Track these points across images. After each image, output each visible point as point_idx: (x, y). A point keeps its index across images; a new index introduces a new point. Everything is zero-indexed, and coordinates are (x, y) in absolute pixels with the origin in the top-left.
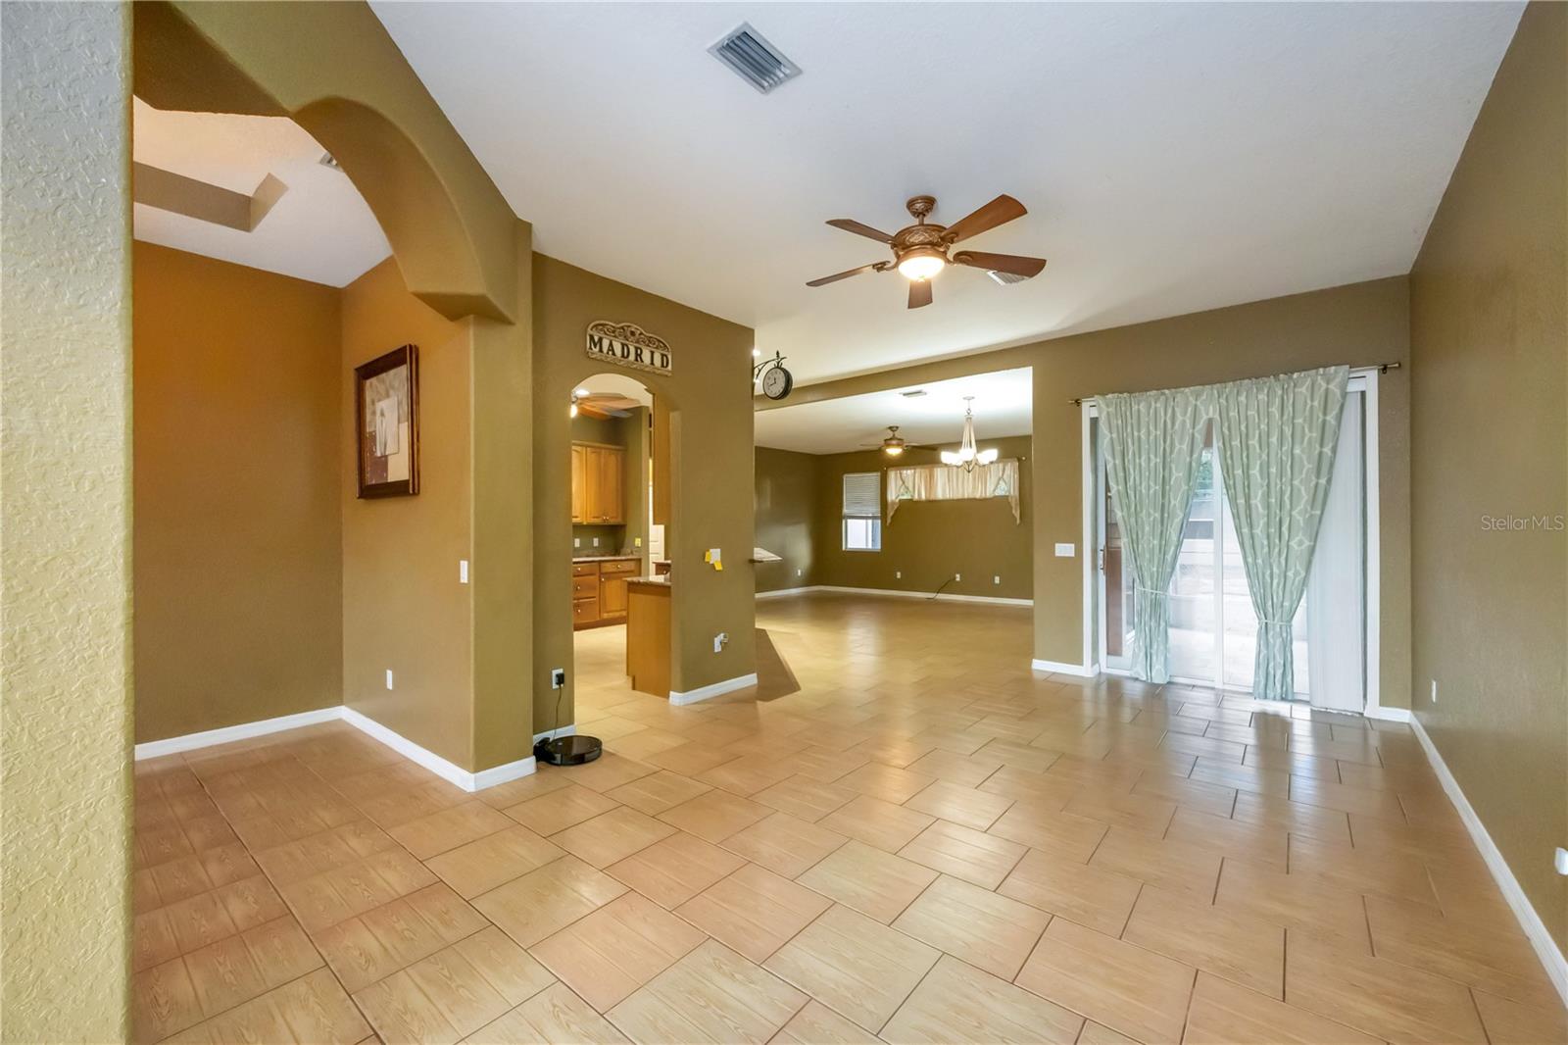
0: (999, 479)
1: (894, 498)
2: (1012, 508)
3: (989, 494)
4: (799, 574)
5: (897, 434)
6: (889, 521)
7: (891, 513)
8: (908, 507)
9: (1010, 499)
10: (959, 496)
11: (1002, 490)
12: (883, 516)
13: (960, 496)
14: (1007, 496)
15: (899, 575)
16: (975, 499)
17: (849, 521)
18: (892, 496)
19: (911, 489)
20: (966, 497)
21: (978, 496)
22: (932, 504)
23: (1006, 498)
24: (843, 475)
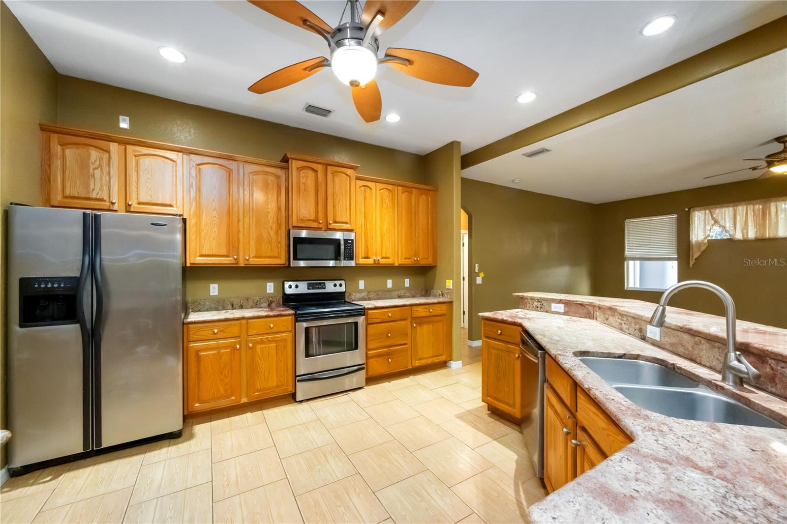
1: (701, 238)
6: (690, 263)
7: (694, 255)
12: (683, 257)
18: (700, 236)
24: (625, 220)
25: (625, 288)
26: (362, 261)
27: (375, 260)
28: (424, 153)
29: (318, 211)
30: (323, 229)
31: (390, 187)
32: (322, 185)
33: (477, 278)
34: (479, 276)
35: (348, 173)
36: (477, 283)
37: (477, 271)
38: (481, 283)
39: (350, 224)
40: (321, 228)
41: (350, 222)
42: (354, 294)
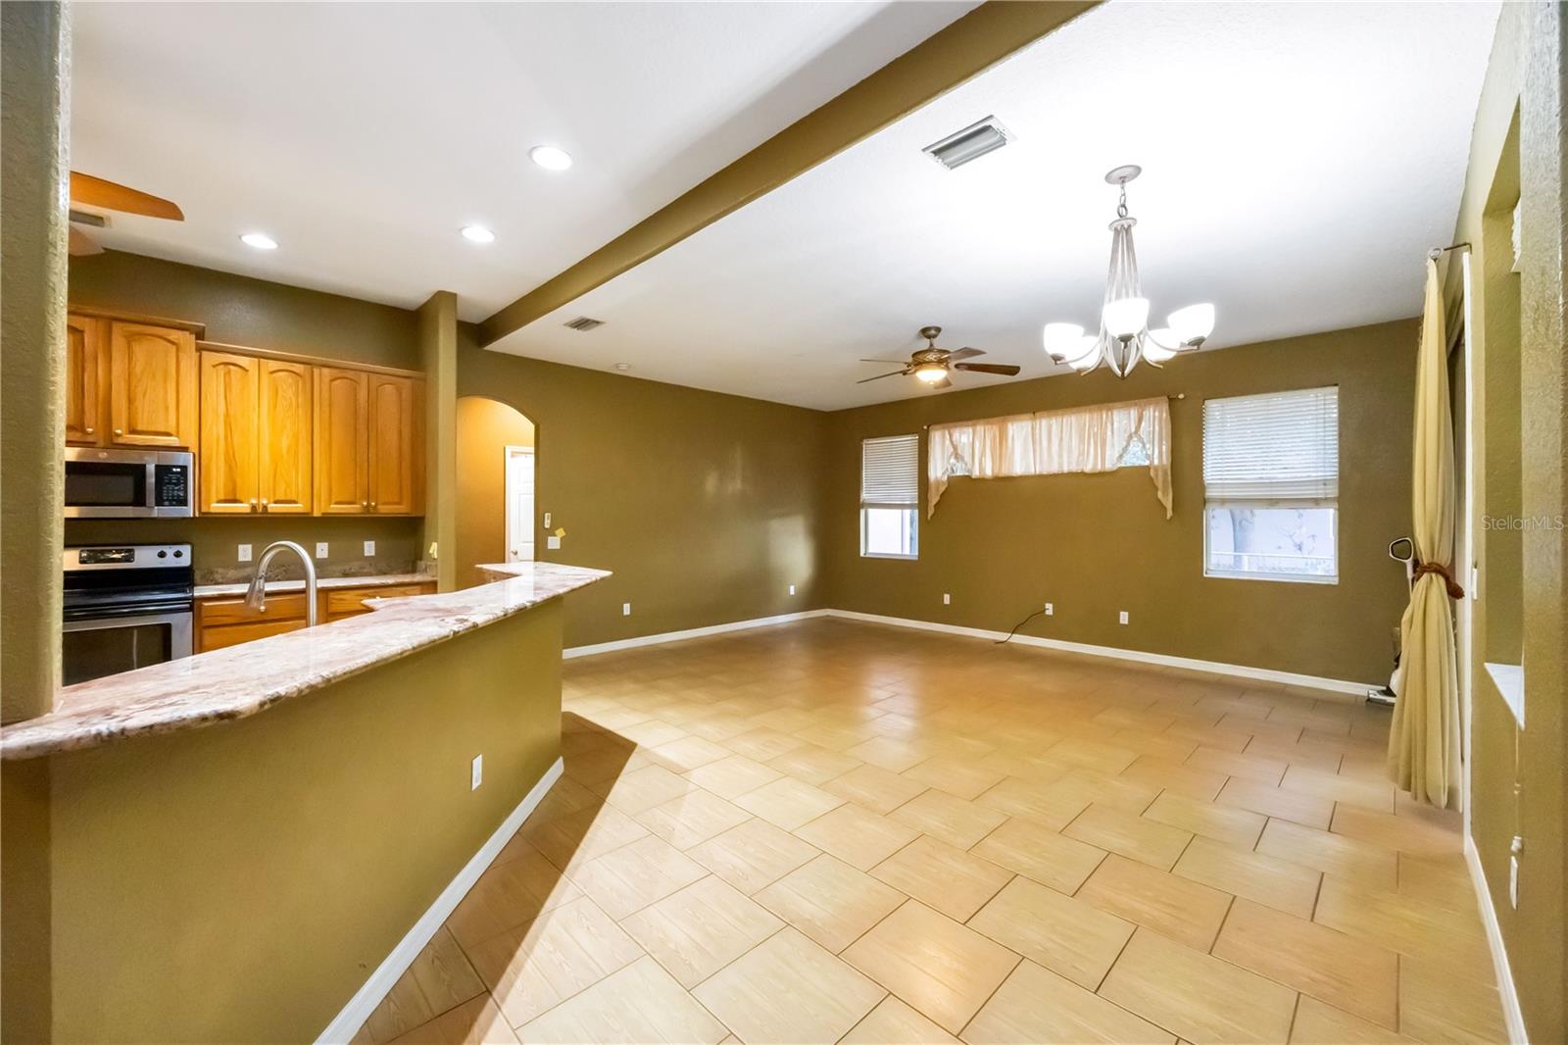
0: (1130, 437)
1: (939, 474)
2: (1156, 489)
3: (1110, 465)
4: (792, 592)
5: (938, 343)
6: (931, 512)
7: (934, 499)
8: (963, 488)
9: (1152, 473)
10: (1053, 467)
11: (1136, 457)
12: (922, 504)
13: (1054, 469)
14: (1148, 468)
15: (947, 599)
16: (1083, 474)
17: (871, 511)
18: (938, 471)
19: (967, 458)
20: (1066, 470)
21: (1088, 469)
22: (1004, 483)
23: (1143, 471)
24: (862, 440)
25: (862, 554)
26: (217, 507)
27: (254, 507)
28: (414, 307)
29: (83, 411)
30: (101, 443)
31: (298, 368)
32: (96, 359)
33: (550, 538)
34: (555, 535)
35: (171, 338)
36: (549, 547)
37: (547, 526)
38: (558, 547)
39: (178, 436)
40: (94, 443)
41: (178, 432)
42: (220, 570)
